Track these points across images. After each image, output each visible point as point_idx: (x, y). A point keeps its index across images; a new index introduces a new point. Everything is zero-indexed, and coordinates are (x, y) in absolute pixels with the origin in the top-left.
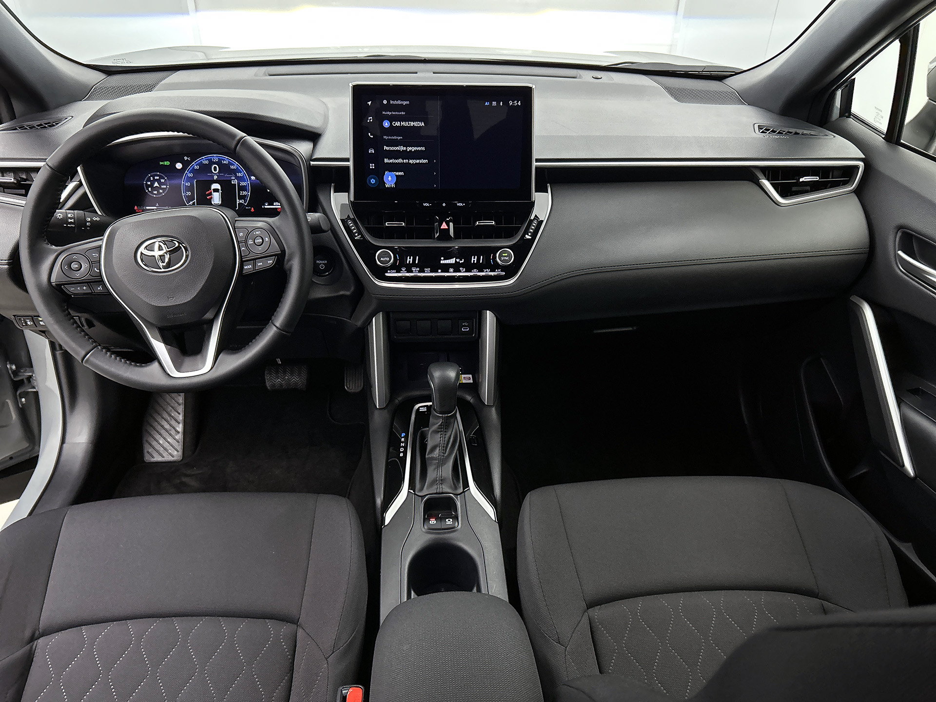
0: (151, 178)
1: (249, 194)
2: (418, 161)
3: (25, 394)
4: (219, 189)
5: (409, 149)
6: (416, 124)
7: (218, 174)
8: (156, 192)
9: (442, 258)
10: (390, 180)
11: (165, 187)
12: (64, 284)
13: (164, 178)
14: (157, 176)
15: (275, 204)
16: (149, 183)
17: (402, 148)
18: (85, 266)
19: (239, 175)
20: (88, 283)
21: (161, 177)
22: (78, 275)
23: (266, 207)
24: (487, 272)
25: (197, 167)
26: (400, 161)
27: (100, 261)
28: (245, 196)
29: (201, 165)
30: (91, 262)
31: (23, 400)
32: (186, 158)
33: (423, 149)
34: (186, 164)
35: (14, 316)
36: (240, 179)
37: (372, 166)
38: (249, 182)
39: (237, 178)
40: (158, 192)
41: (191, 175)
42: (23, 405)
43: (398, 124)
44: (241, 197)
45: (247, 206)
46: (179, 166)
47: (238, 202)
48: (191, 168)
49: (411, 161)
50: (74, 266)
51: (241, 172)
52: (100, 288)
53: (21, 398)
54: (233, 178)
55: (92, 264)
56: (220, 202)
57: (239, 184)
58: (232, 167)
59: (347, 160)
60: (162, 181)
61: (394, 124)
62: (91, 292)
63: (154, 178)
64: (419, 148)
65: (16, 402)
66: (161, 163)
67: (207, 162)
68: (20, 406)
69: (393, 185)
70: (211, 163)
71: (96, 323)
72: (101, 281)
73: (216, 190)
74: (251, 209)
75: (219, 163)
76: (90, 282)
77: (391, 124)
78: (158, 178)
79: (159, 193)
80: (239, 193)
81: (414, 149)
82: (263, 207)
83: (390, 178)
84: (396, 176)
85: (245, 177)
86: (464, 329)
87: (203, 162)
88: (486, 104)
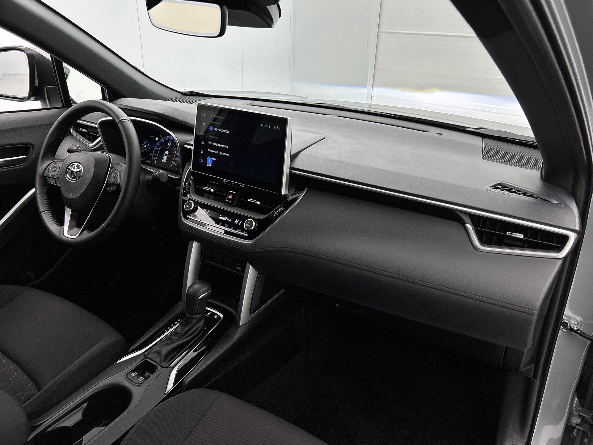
0: (144, 142)
1: (179, 160)
2: (224, 154)
5: (220, 145)
6: (225, 131)
7: (170, 146)
8: (144, 150)
9: (221, 216)
10: (210, 162)
11: (148, 148)
16: (143, 145)
17: (217, 144)
21: (148, 143)
24: (238, 231)
25: (163, 141)
26: (215, 152)
33: (227, 147)
34: (159, 139)
37: (202, 152)
41: (159, 145)
43: (216, 129)
44: (175, 161)
46: (157, 139)
47: (172, 163)
48: (161, 141)
49: (221, 153)
54: (175, 150)
56: (166, 161)
57: (176, 153)
59: (191, 145)
60: (148, 145)
61: (215, 129)
64: (225, 146)
66: (151, 136)
69: (211, 166)
73: (166, 155)
74: (176, 168)
75: (172, 141)
77: (213, 129)
80: (175, 158)
81: (223, 146)
83: (209, 161)
84: (213, 160)
86: (238, 268)
88: (261, 125)
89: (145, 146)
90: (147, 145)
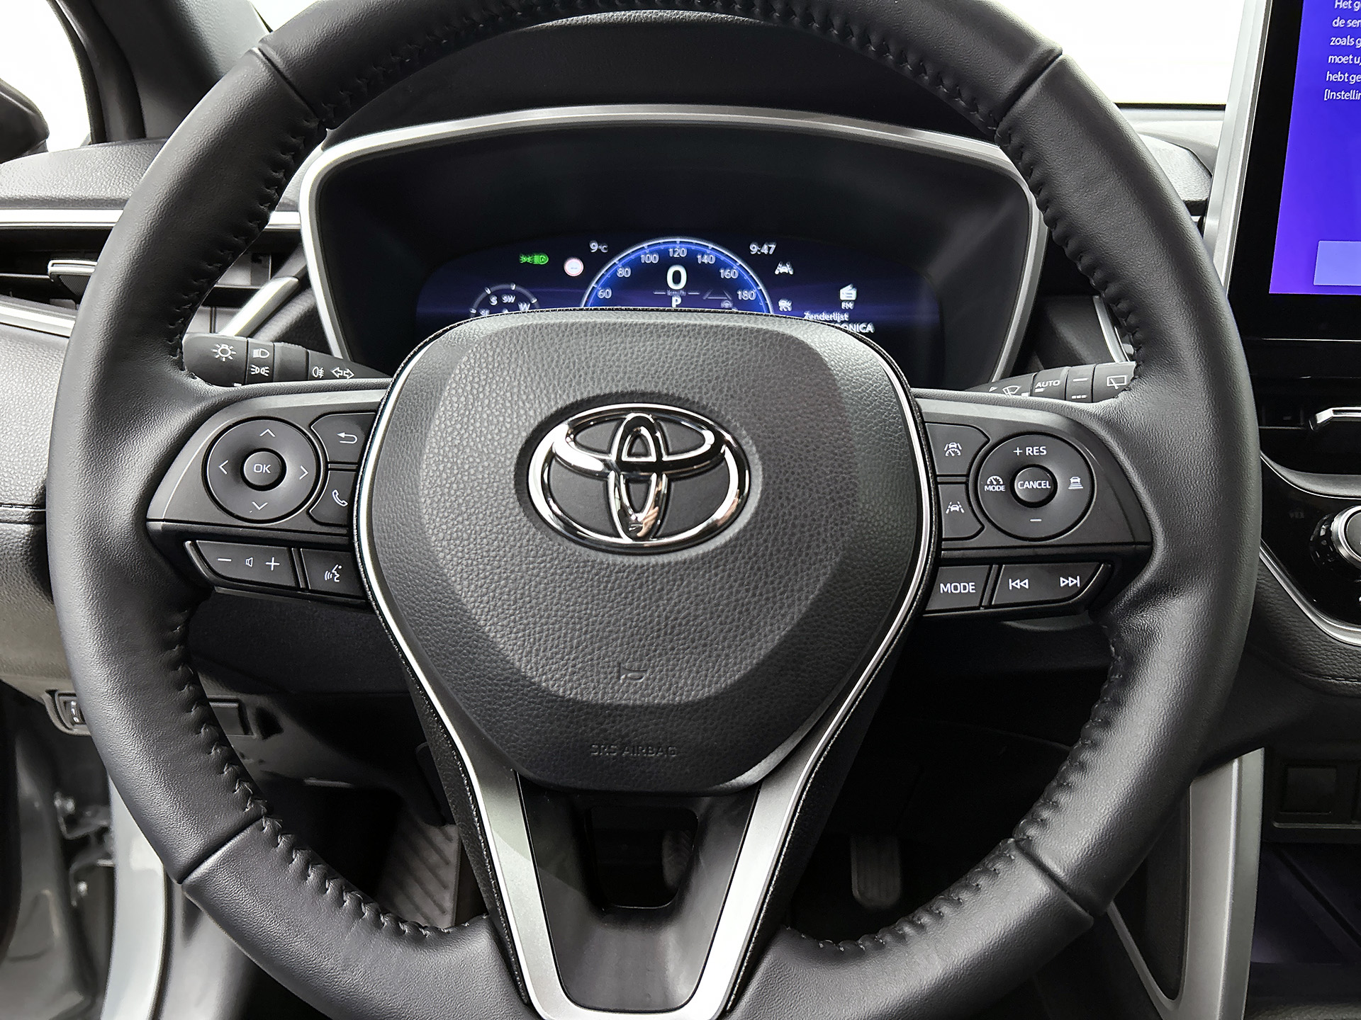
0: (493, 299)
3: (89, 872)
7: (683, 293)
12: (194, 536)
13: (528, 302)
14: (509, 292)
16: (484, 313)
18: (297, 473)
19: (744, 295)
20: (289, 544)
21: (522, 298)
22: (259, 506)
25: (624, 272)
27: (359, 464)
29: (636, 265)
30: (327, 463)
31: (83, 887)
32: (594, 247)
34: (593, 264)
35: (52, 693)
36: (746, 308)
39: (738, 304)
41: (605, 294)
42: (81, 900)
46: (574, 267)
48: (608, 276)
50: (256, 467)
51: (750, 288)
52: (331, 576)
53: (78, 881)
55: (327, 470)
58: (725, 274)
60: (524, 307)
62: (292, 584)
63: (500, 300)
65: (66, 891)
67: (654, 259)
68: (74, 903)
70: (666, 261)
71: (285, 722)
72: (345, 550)
75: (689, 262)
76: (299, 544)
78: (511, 299)
85: (762, 303)
87: (644, 259)
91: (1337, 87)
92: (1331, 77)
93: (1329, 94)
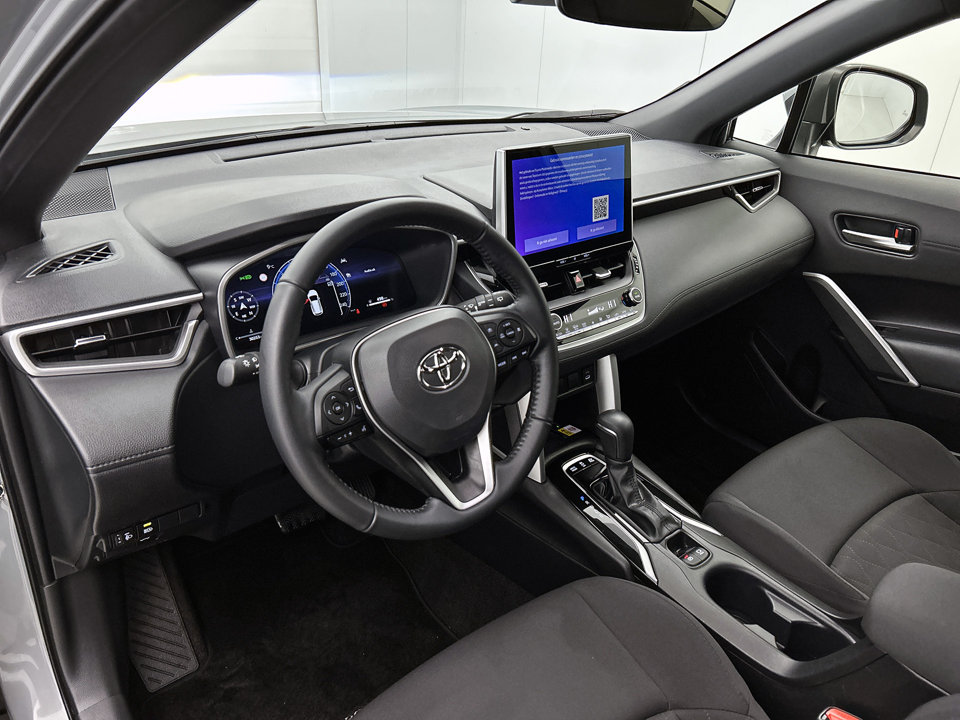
0: (234, 299)
1: (350, 294)
4: (316, 296)
8: (245, 316)
9: (588, 310)
11: (254, 306)
13: (250, 297)
14: (241, 295)
15: (378, 300)
16: (233, 306)
19: (333, 274)
21: (247, 296)
22: (343, 419)
23: (370, 305)
25: (284, 275)
27: (357, 395)
28: (346, 297)
30: (351, 398)
32: (268, 267)
34: (271, 274)
36: (336, 279)
38: (346, 281)
39: (332, 278)
40: (248, 314)
44: (343, 300)
45: (351, 308)
46: (263, 277)
47: (340, 307)
48: (279, 278)
50: (336, 408)
51: (334, 271)
52: (364, 429)
54: (328, 280)
55: (352, 401)
56: (322, 311)
57: (336, 285)
60: (249, 300)
63: (237, 299)
66: (241, 279)
73: (313, 298)
74: (356, 311)
78: (243, 297)
79: (249, 316)
80: (339, 296)
82: (367, 305)
85: (340, 276)
86: (586, 378)
89: (243, 306)
90: (244, 301)
91: (524, 196)
92: (521, 194)
93: (521, 199)
